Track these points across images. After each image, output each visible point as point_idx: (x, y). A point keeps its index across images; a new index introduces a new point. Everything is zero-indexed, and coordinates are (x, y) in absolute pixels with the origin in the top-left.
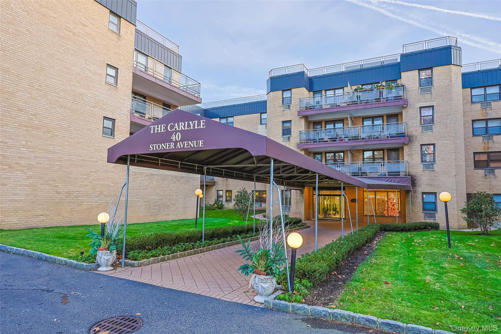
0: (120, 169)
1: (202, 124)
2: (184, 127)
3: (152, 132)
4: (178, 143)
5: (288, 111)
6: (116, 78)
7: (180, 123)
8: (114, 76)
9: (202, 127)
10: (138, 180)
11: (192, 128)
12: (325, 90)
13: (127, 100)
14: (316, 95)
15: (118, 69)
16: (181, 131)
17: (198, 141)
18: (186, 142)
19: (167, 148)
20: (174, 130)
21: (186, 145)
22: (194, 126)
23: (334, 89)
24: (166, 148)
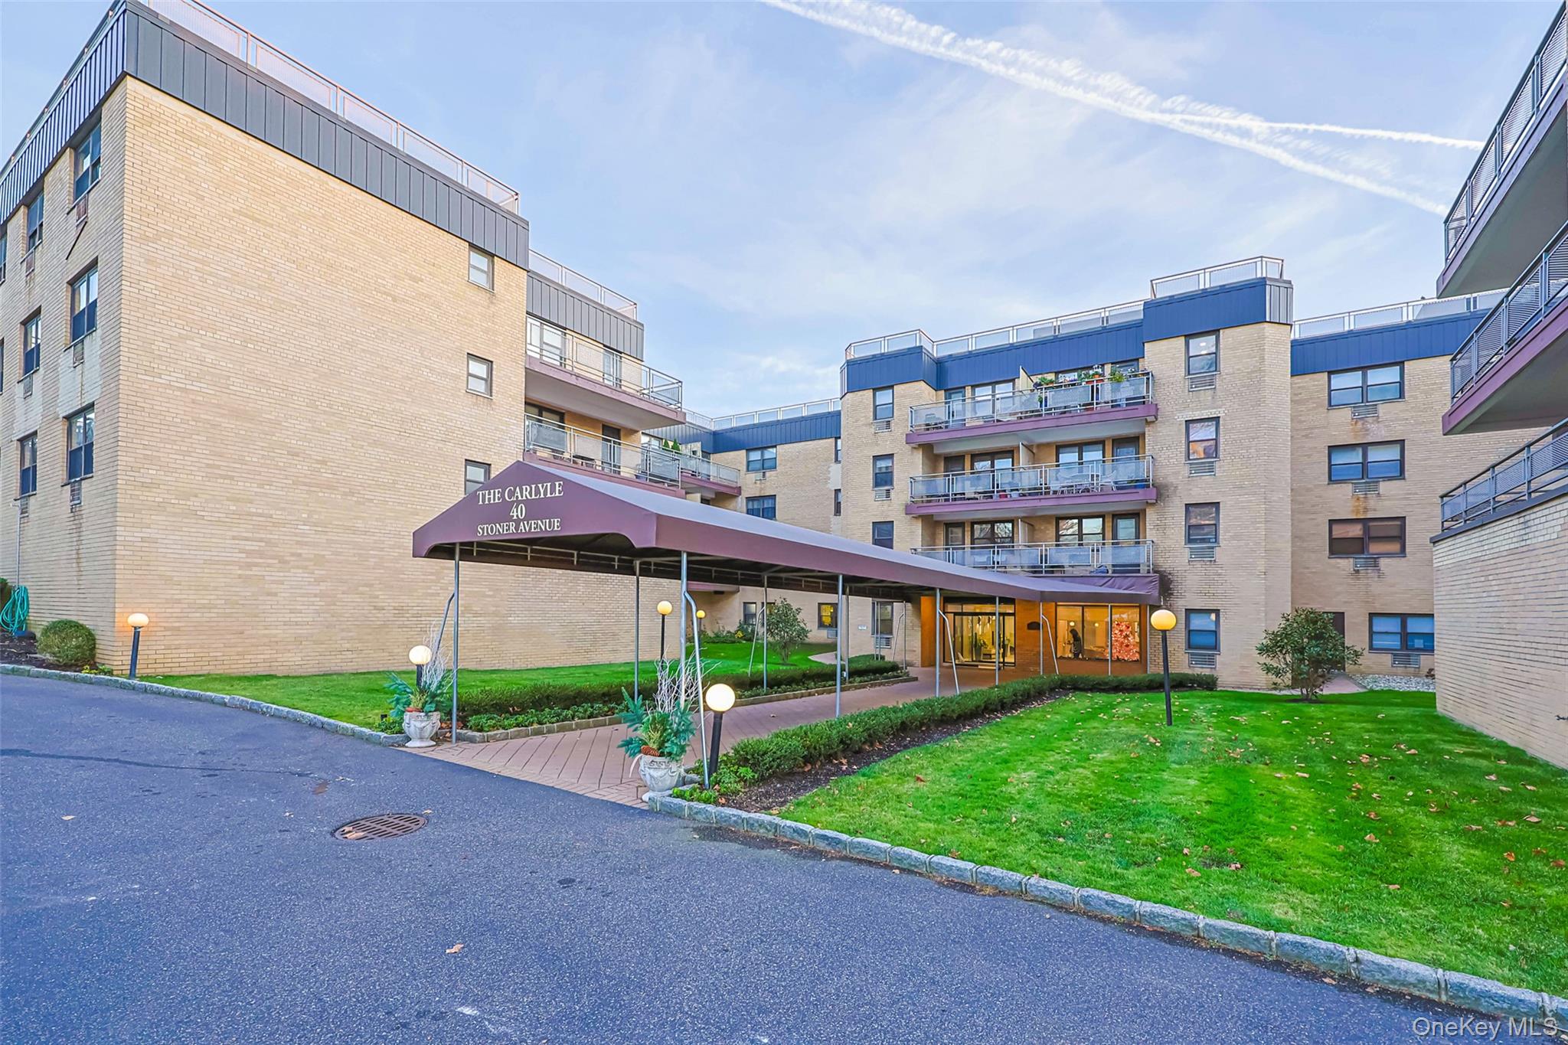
1: (557, 488)
2: (531, 493)
3: (481, 503)
4: (522, 523)
5: (886, 434)
6: (489, 381)
7: (524, 487)
8: (485, 377)
9: (557, 494)
11: (542, 496)
12: (972, 386)
13: (514, 424)
14: (951, 398)
15: (492, 362)
16: (526, 502)
17: (552, 520)
18: (533, 522)
20: (515, 499)
21: (533, 526)
22: (546, 491)
23: (994, 384)
24: (503, 531)
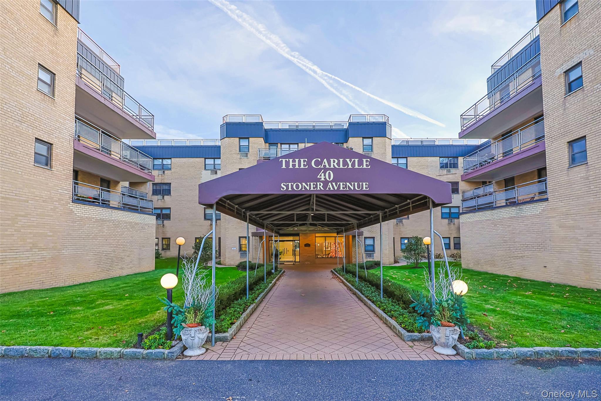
0: (61, 213)
1: (365, 163)
2: (338, 164)
3: (284, 167)
4: (330, 184)
5: (245, 158)
9: (365, 167)
10: (85, 227)
11: (350, 167)
12: (281, 143)
14: (271, 147)
16: (334, 170)
17: (361, 183)
18: (341, 184)
19: (312, 189)
20: (322, 167)
21: (341, 186)
22: (353, 164)
23: (289, 144)
24: (310, 188)
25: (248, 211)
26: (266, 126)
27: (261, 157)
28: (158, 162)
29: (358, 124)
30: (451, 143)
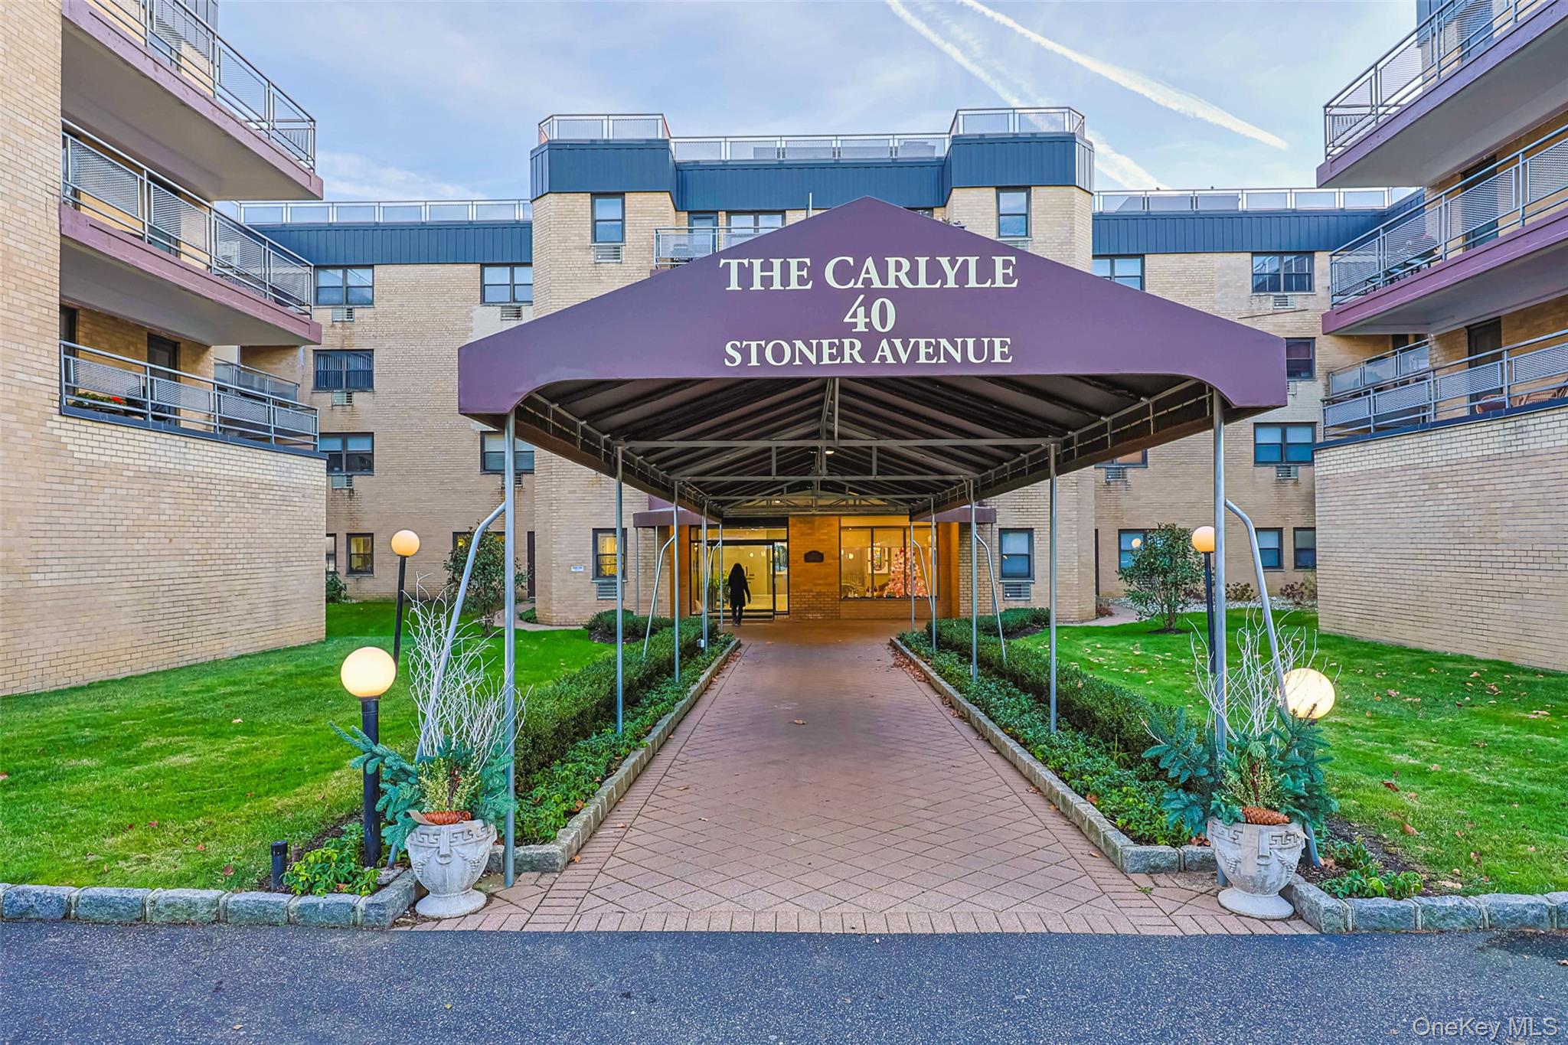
2: (913, 275)
3: (734, 286)
4: (884, 343)
5: (612, 265)
7: (891, 261)
9: (1000, 283)
12: (727, 212)
14: (697, 224)
16: (898, 295)
17: (986, 340)
18: (922, 342)
19: (826, 361)
20: (859, 285)
21: (923, 351)
22: (962, 275)
23: (756, 213)
24: (819, 357)
25: (621, 441)
26: (681, 154)
27: (665, 260)
28: (331, 278)
29: (982, 141)
30: (1291, 204)
